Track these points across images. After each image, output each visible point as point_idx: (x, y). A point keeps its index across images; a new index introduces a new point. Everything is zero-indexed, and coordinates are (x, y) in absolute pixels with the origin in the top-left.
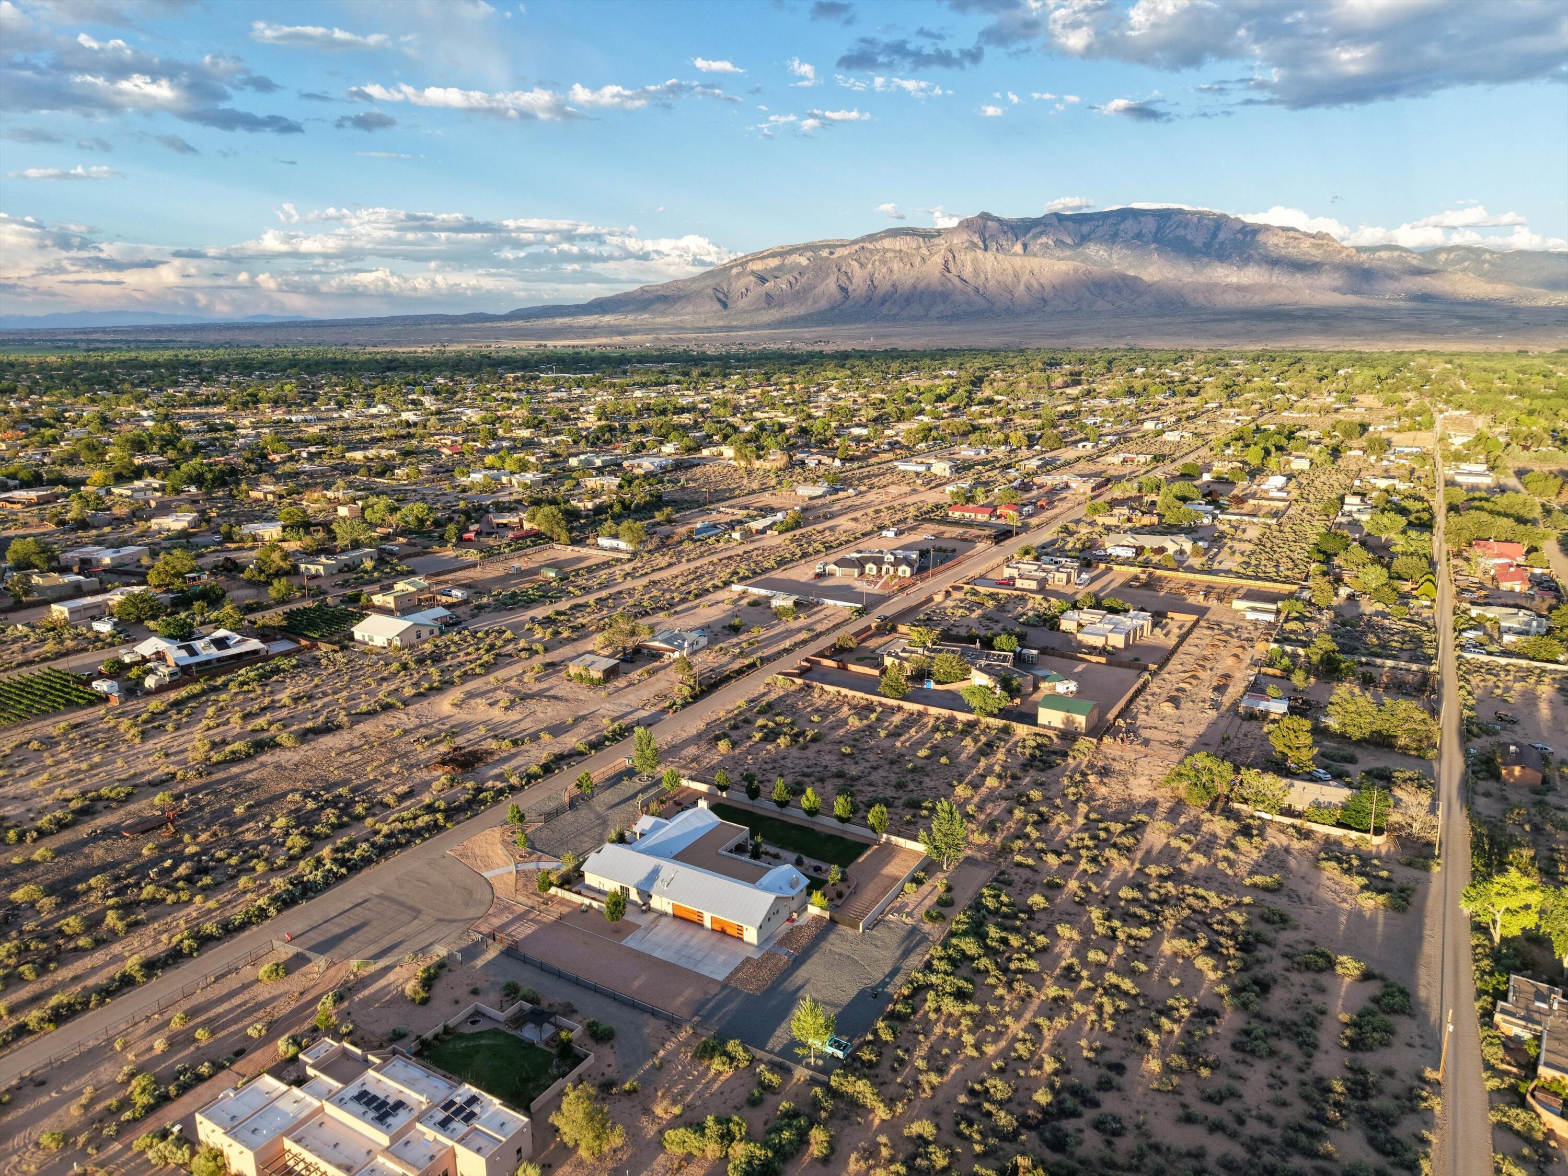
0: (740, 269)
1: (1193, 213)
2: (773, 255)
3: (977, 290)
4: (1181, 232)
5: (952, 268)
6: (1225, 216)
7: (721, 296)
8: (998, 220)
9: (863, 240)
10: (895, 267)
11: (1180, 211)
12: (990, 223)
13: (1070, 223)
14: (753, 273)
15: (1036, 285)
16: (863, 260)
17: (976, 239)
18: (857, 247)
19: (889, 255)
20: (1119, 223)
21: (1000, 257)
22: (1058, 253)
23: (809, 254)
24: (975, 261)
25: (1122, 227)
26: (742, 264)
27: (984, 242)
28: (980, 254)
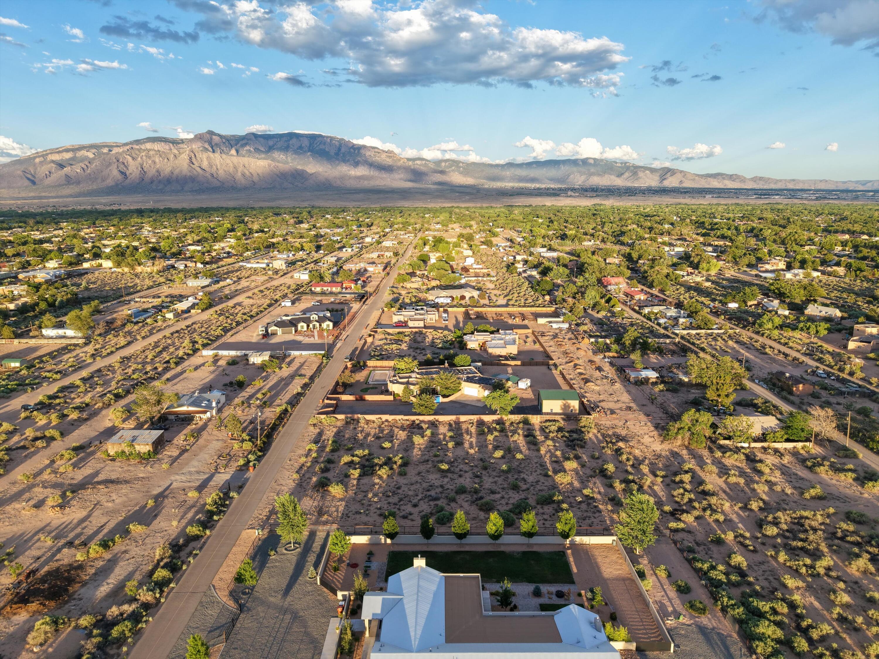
0: (42, 159)
1: (327, 137)
2: (67, 150)
3: (212, 175)
4: (322, 147)
5: (195, 162)
6: (343, 139)
7: (29, 176)
8: (219, 135)
9: (131, 143)
10: (157, 160)
11: (320, 136)
12: (214, 137)
13: (261, 139)
14: (53, 162)
15: (247, 173)
16: (134, 155)
17: (207, 146)
18: (128, 147)
19: (151, 153)
20: (289, 141)
21: (224, 156)
22: (257, 155)
23: (94, 151)
24: (208, 158)
25: (291, 142)
26: (43, 156)
27: (212, 147)
28: (211, 155)
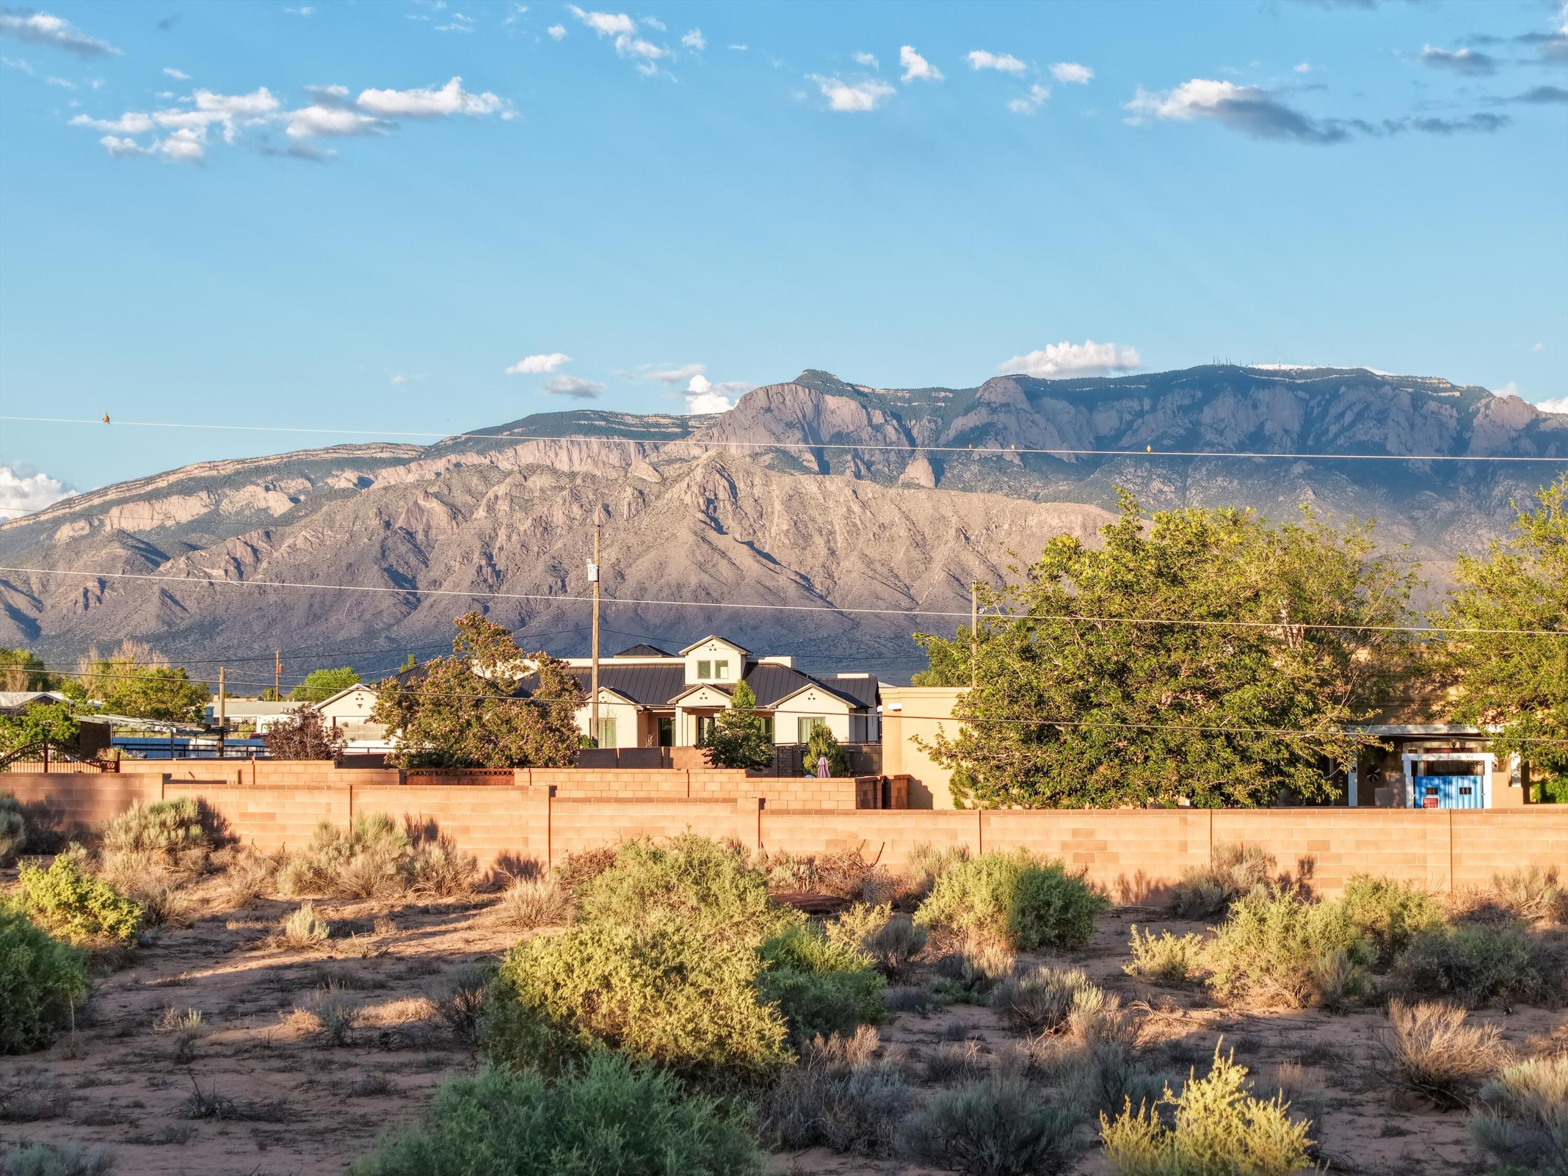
0: (82, 527)
1: (1398, 384)
2: (187, 488)
3: (805, 583)
4: (1368, 432)
5: (728, 521)
6: (1479, 393)
7: (21, 602)
8: (856, 393)
9: (458, 445)
10: (558, 518)
11: (1362, 379)
12: (832, 402)
13: (1061, 405)
14: (121, 535)
15: (978, 571)
16: (460, 498)
17: (793, 445)
18: (440, 465)
19: (537, 482)
20: (1198, 406)
21: (869, 489)
22: (1035, 485)
23: (297, 484)
24: (795, 500)
25: (1207, 415)
26: (87, 515)
27: (819, 454)
28: (810, 485)
